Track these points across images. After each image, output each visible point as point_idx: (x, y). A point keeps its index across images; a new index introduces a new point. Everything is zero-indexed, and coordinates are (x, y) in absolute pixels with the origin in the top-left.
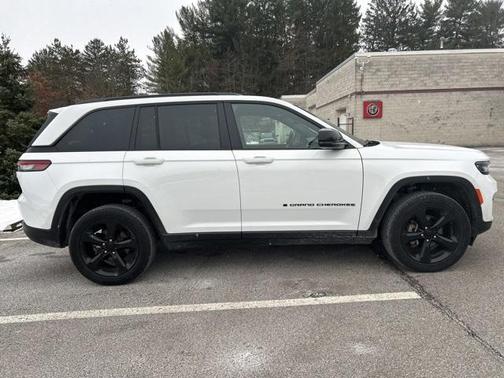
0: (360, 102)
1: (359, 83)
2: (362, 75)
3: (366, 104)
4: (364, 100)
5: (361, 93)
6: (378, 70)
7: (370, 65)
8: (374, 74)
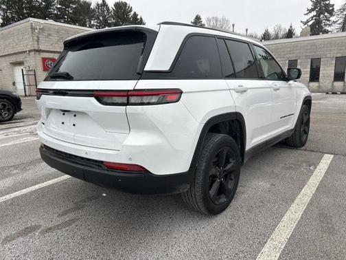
0: (39, 57)
1: (36, 43)
2: (38, 37)
3: (44, 60)
4: (43, 56)
5: (39, 51)
6: (50, 35)
7: (42, 29)
8: (47, 37)
